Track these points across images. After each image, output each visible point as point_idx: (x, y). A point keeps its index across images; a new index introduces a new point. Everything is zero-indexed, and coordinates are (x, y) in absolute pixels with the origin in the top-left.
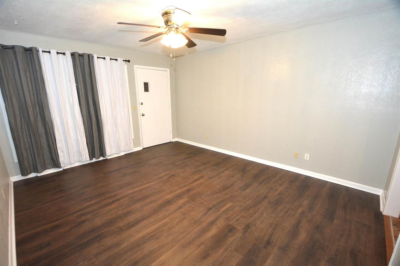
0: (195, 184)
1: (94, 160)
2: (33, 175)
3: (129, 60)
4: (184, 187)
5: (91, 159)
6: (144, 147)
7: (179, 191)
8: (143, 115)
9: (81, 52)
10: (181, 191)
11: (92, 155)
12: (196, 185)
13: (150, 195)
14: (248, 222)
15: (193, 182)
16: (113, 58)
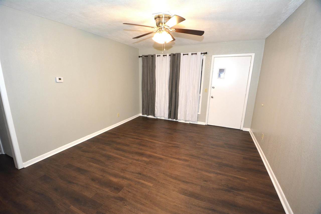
1: (170, 119)
2: (146, 116)
3: (207, 52)
5: (169, 118)
6: (209, 124)
8: (212, 97)
9: (175, 53)
11: (170, 116)
14: (127, 199)
16: (194, 53)
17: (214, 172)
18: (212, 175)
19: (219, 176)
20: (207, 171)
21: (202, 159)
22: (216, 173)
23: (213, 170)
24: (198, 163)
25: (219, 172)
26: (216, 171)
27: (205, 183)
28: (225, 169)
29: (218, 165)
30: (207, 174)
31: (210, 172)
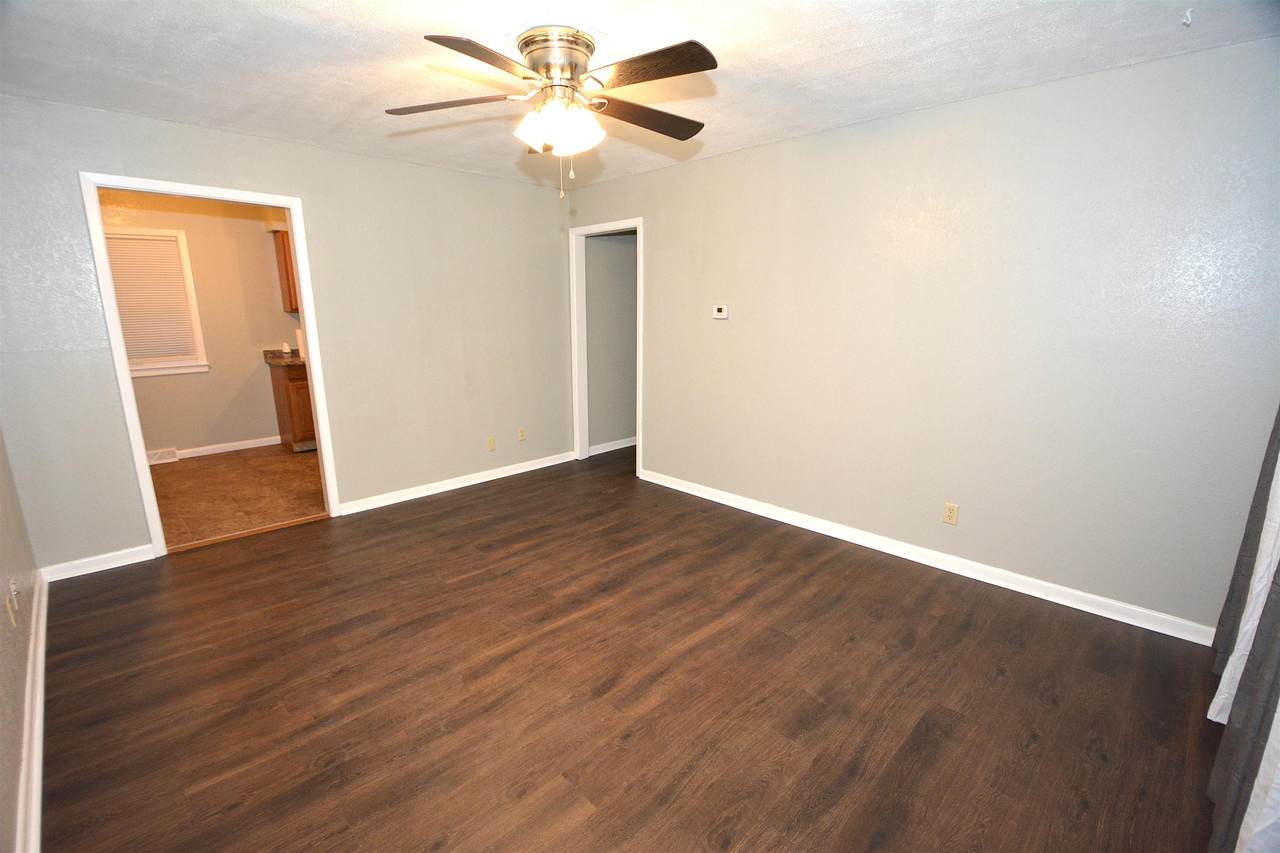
0: (516, 640)
4: (560, 629)
7: (575, 616)
10: (567, 616)
12: (515, 636)
13: (662, 608)
15: (523, 648)
17: (337, 715)
18: (336, 701)
19: (306, 717)
20: (363, 700)
21: (437, 730)
22: (327, 718)
23: (347, 720)
24: (426, 700)
25: (321, 732)
26: (333, 726)
27: (339, 667)
28: (302, 769)
29: (347, 758)
30: (356, 692)
31: (350, 706)
